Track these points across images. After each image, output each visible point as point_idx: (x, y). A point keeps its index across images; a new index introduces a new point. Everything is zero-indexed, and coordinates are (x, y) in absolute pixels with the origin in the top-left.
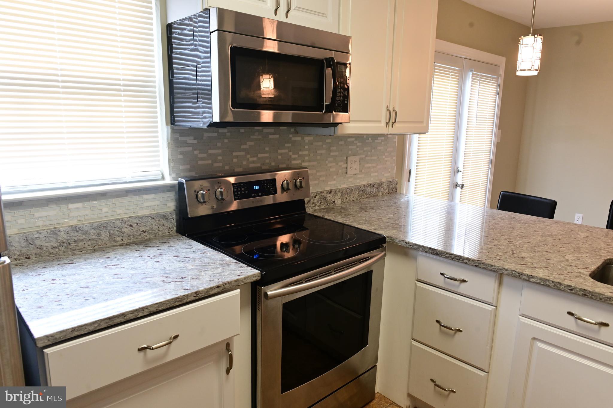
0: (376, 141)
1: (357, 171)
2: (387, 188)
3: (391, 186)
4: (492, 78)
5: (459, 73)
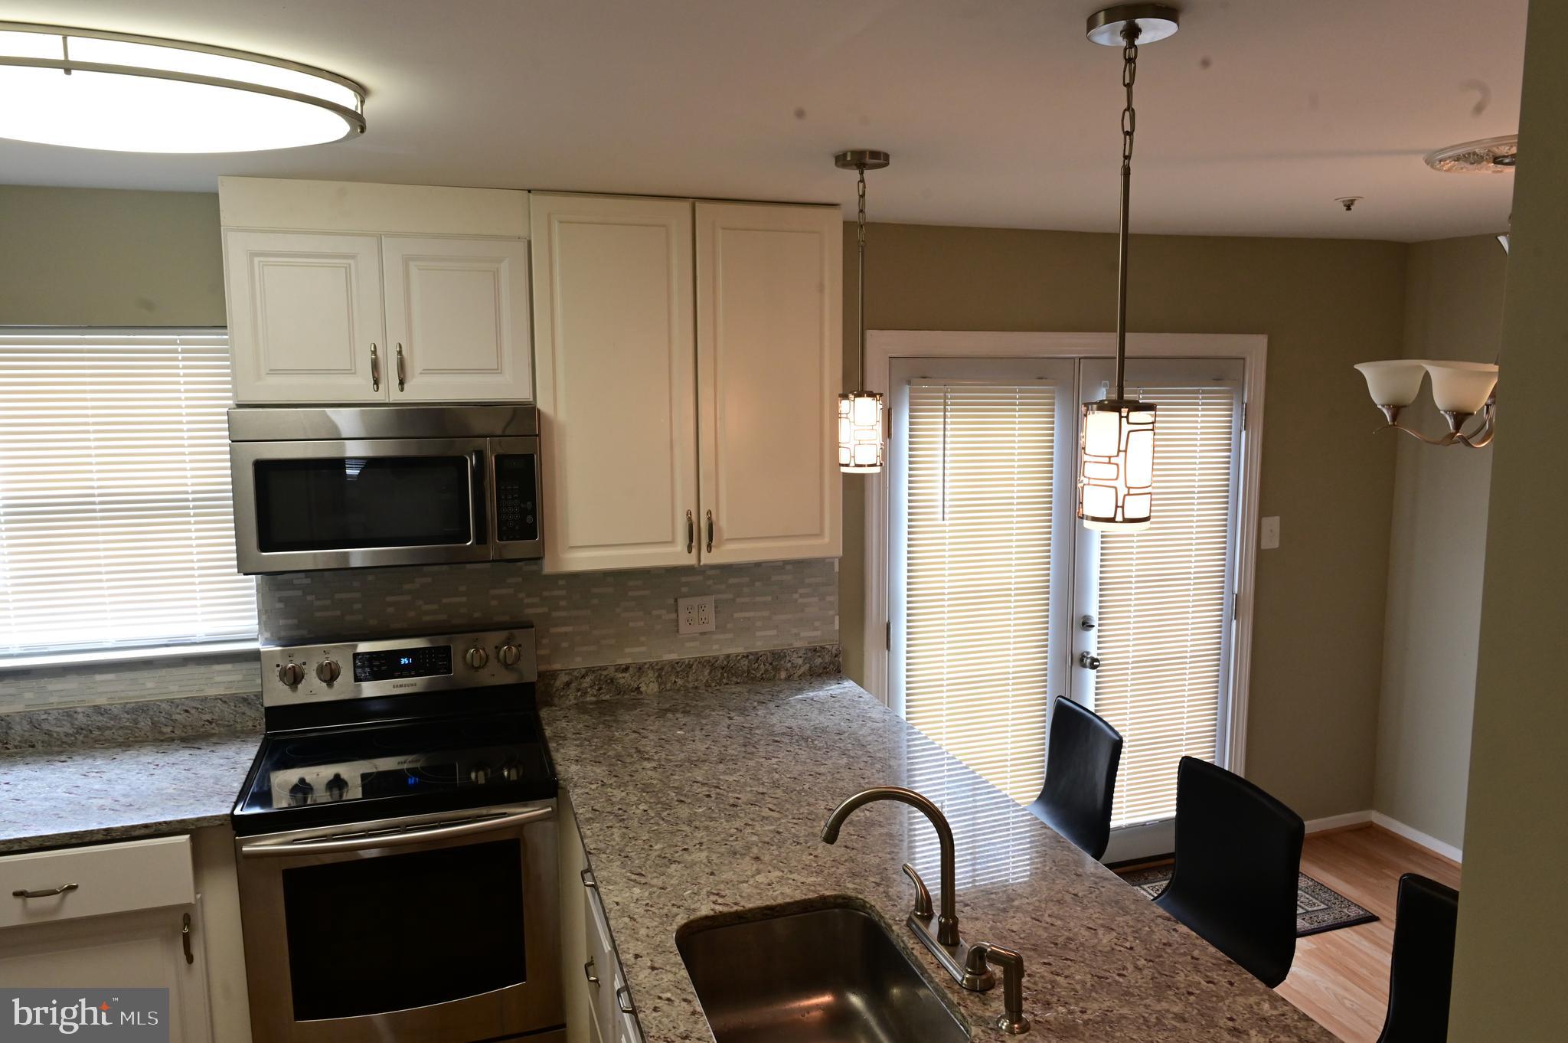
1: (711, 626)
4: (1203, 392)
5: (1053, 397)
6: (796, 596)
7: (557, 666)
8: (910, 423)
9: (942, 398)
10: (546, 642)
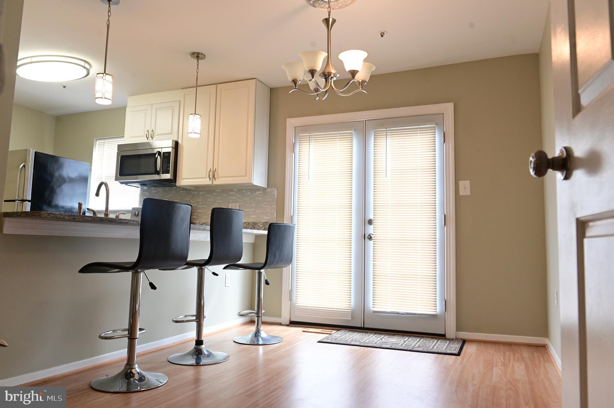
0: (254, 193)
2: (263, 227)
4: (420, 128)
5: (352, 135)
6: (263, 205)
8: (299, 147)
9: (310, 138)
10: (196, 214)
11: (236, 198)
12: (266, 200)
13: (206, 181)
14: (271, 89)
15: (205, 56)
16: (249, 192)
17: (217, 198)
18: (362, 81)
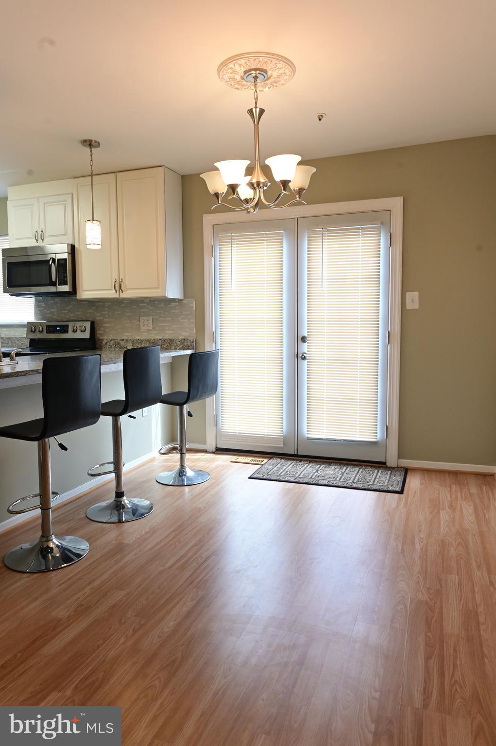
0: (169, 306)
1: (151, 328)
2: (181, 344)
3: (186, 344)
4: (362, 228)
5: (282, 236)
6: (180, 319)
7: (105, 337)
8: (219, 251)
9: (231, 239)
10: (102, 329)
11: (147, 310)
12: (184, 313)
13: (112, 294)
14: (183, 177)
15: (99, 143)
16: (163, 304)
17: (126, 310)
18: (299, 189)
